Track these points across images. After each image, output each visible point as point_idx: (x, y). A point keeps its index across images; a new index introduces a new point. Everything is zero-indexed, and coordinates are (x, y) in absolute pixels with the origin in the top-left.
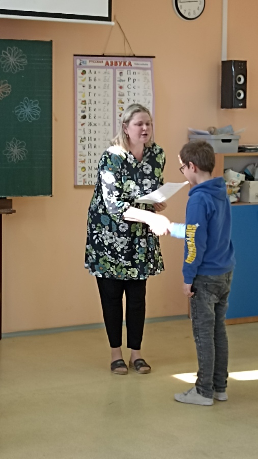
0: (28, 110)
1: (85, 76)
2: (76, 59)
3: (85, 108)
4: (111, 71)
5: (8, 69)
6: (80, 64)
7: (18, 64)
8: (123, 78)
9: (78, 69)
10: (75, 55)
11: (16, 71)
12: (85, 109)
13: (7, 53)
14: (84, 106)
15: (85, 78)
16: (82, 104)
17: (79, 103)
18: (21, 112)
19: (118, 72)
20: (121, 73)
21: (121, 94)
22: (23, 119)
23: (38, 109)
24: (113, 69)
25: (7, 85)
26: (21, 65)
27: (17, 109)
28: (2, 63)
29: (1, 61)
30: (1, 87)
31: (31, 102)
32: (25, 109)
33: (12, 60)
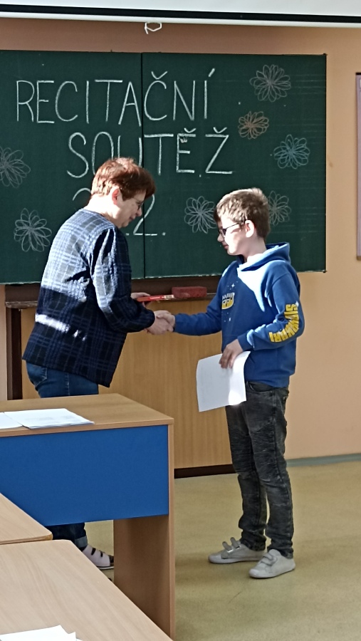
5: (265, 95)
7: (279, 88)
10: (358, 74)
11: (276, 99)
13: (263, 74)
18: (282, 155)
22: (285, 164)
23: (306, 151)
26: (283, 89)
27: (276, 151)
28: (256, 87)
29: (254, 85)
30: (254, 122)
31: (297, 140)
32: (287, 151)
33: (270, 82)
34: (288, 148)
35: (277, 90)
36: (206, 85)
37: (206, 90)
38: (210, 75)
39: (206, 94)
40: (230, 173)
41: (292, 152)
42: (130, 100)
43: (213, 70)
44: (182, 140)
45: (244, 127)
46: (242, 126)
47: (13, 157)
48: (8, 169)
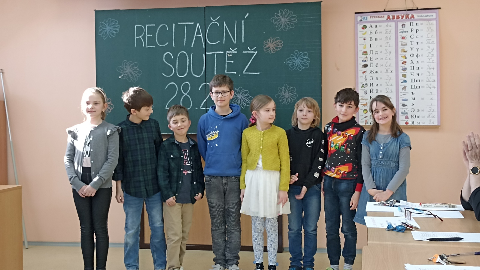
0: (298, 61)
1: (365, 30)
2: (357, 16)
3: (367, 57)
4: (393, 24)
5: (280, 27)
6: (361, 20)
7: (289, 23)
8: (405, 29)
9: (358, 25)
10: (356, 13)
11: (287, 29)
12: (366, 59)
13: (279, 15)
14: (366, 56)
15: (366, 32)
16: (362, 54)
17: (360, 54)
18: (292, 62)
19: (400, 25)
20: (403, 26)
21: (403, 44)
22: (294, 68)
23: (308, 60)
24: (395, 22)
25: (279, 41)
26: (292, 23)
27: (288, 60)
28: (275, 23)
29: (273, 22)
30: (274, 43)
31: (301, 53)
32: (295, 60)
33: (283, 20)
34: (295, 58)
35: (288, 24)
36: (243, 23)
37: (243, 26)
38: (245, 17)
39: (243, 28)
40: (258, 73)
42: (198, 33)
43: (248, 14)
44: (229, 55)
45: (267, 47)
46: (265, 46)
47: (133, 66)
48: (130, 73)
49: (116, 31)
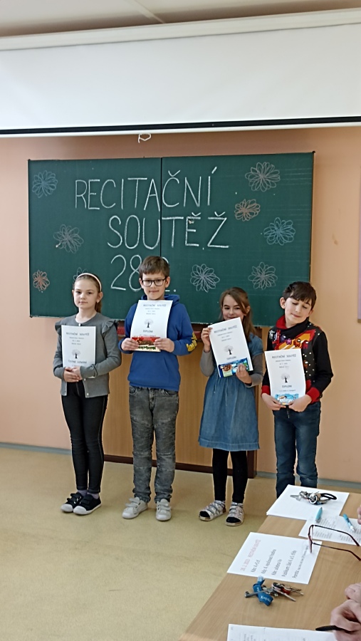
0: (279, 232)
5: (257, 186)
11: (266, 189)
13: (256, 169)
18: (271, 234)
22: (273, 241)
23: (292, 231)
25: (255, 204)
26: (273, 181)
27: (266, 231)
28: (250, 180)
29: (249, 178)
30: (248, 207)
31: (284, 222)
32: (275, 231)
33: (262, 176)
34: (276, 228)
35: (268, 182)
36: (209, 180)
37: (209, 183)
38: (213, 173)
39: (209, 187)
40: (227, 247)
41: (280, 232)
42: (153, 192)
43: (216, 168)
44: (190, 222)
46: (238, 211)
47: (72, 232)
48: (69, 241)
49: (53, 187)
